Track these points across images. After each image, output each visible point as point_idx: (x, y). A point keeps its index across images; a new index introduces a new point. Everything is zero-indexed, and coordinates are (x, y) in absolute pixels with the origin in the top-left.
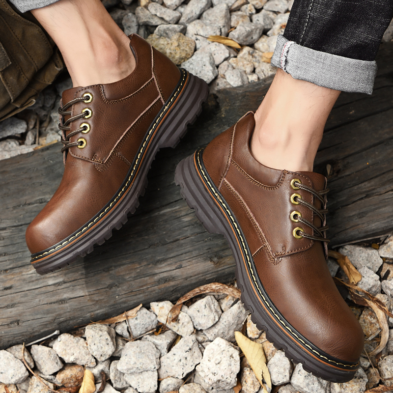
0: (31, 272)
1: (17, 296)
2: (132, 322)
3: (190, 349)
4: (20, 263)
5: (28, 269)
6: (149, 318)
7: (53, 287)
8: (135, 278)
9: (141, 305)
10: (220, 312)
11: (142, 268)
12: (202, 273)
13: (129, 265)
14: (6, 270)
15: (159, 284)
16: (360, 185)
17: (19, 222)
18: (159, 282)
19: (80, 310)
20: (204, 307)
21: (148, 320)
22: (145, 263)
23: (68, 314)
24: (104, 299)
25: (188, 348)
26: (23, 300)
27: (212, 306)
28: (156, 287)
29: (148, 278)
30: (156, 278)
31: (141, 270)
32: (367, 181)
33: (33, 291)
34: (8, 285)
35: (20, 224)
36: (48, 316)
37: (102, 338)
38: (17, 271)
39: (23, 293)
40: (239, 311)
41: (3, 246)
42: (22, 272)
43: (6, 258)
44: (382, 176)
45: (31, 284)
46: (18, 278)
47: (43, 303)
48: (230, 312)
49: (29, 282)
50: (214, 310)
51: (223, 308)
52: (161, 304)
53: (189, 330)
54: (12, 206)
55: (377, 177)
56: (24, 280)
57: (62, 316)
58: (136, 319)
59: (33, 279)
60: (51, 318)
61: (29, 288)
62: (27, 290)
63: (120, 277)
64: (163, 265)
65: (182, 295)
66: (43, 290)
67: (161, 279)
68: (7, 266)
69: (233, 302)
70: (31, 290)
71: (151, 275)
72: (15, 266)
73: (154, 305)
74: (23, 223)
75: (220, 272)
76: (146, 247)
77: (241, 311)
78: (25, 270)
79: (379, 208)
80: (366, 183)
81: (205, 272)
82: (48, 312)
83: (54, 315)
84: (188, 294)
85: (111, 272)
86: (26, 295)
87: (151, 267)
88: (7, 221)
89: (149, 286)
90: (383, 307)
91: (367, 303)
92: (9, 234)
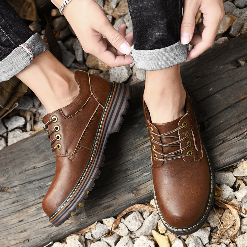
0: (32, 210)
1: (26, 225)
2: (93, 232)
3: (127, 244)
4: (26, 206)
5: (31, 209)
6: (103, 228)
7: (45, 218)
9: (97, 222)
12: (128, 201)
14: (19, 211)
16: (218, 135)
17: (23, 181)
19: (62, 230)
20: (132, 219)
21: (102, 229)
23: (55, 232)
24: (74, 222)
25: (125, 244)
26: (30, 227)
27: (137, 218)
32: (222, 132)
33: (35, 221)
34: (21, 219)
35: (24, 182)
36: (45, 235)
37: (75, 244)
38: (25, 210)
39: (29, 223)
40: (153, 219)
41: (16, 197)
42: (27, 211)
43: (18, 203)
44: (230, 129)
45: (33, 217)
46: (26, 215)
47: (41, 228)
48: (148, 220)
49: (32, 216)
50: (138, 220)
51: (144, 217)
52: (108, 219)
53: (126, 233)
54: (18, 173)
55: (227, 129)
56: (29, 215)
57: (52, 234)
58: (95, 230)
59: (34, 214)
60: (46, 236)
61: (33, 220)
62: (32, 221)
65: (120, 213)
66: (40, 220)
67: (105, 206)
68: (19, 208)
69: (149, 214)
70: (34, 221)
72: (23, 208)
73: (104, 221)
74: (25, 182)
75: (138, 199)
77: (154, 219)
78: (29, 210)
79: (230, 149)
80: (221, 134)
81: (130, 200)
82: (44, 233)
83: (47, 234)
84: (123, 212)
86: (31, 224)
88: (17, 181)
89: (99, 212)
90: (236, 208)
91: (226, 206)
92: (18, 189)
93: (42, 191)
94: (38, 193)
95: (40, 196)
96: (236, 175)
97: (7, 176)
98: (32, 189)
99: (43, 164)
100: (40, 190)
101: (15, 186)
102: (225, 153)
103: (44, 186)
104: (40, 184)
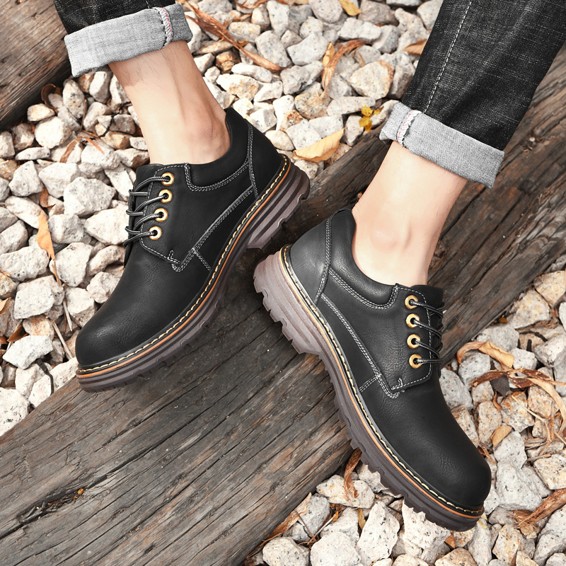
0: (167, 516)
1: (166, 553)
2: (307, 519)
3: (385, 519)
4: (148, 512)
5: (162, 514)
6: (322, 504)
7: (204, 521)
8: (296, 465)
9: (310, 494)
11: (298, 450)
13: (282, 453)
14: (134, 529)
15: (325, 460)
16: (473, 260)
17: (120, 461)
18: (323, 458)
19: (252, 533)
22: (299, 443)
23: (239, 545)
24: (273, 507)
25: (382, 518)
26: (176, 554)
28: (323, 465)
29: (310, 458)
30: (319, 454)
31: (298, 453)
32: (476, 252)
33: (183, 537)
34: (146, 546)
35: (122, 462)
36: (218, 559)
37: (290, 554)
38: (149, 522)
39: (172, 546)
42: (156, 521)
43: (127, 512)
44: (486, 243)
45: (176, 530)
46: (156, 531)
47: (203, 547)
49: (173, 529)
52: (329, 482)
53: (371, 498)
55: (481, 246)
56: (164, 529)
57: (234, 551)
58: (310, 513)
59: (176, 523)
60: (222, 560)
61: (176, 537)
62: (175, 541)
63: (278, 472)
64: (320, 436)
66: (195, 530)
67: (325, 453)
68: (132, 522)
70: (179, 538)
71: (311, 454)
72: (143, 518)
73: (322, 488)
74: (125, 460)
76: (290, 424)
78: (159, 517)
79: (506, 276)
80: (476, 255)
82: (215, 554)
83: (224, 554)
85: (264, 471)
86: (177, 548)
87: (308, 444)
88: (104, 466)
90: (548, 379)
91: (531, 382)
92: (115, 481)
93: (173, 467)
94: (166, 475)
95: (174, 477)
96: (517, 328)
97: (76, 461)
98: (147, 469)
99: (153, 410)
100: (167, 467)
101: (105, 478)
102: (502, 285)
103: (173, 455)
104: (165, 453)
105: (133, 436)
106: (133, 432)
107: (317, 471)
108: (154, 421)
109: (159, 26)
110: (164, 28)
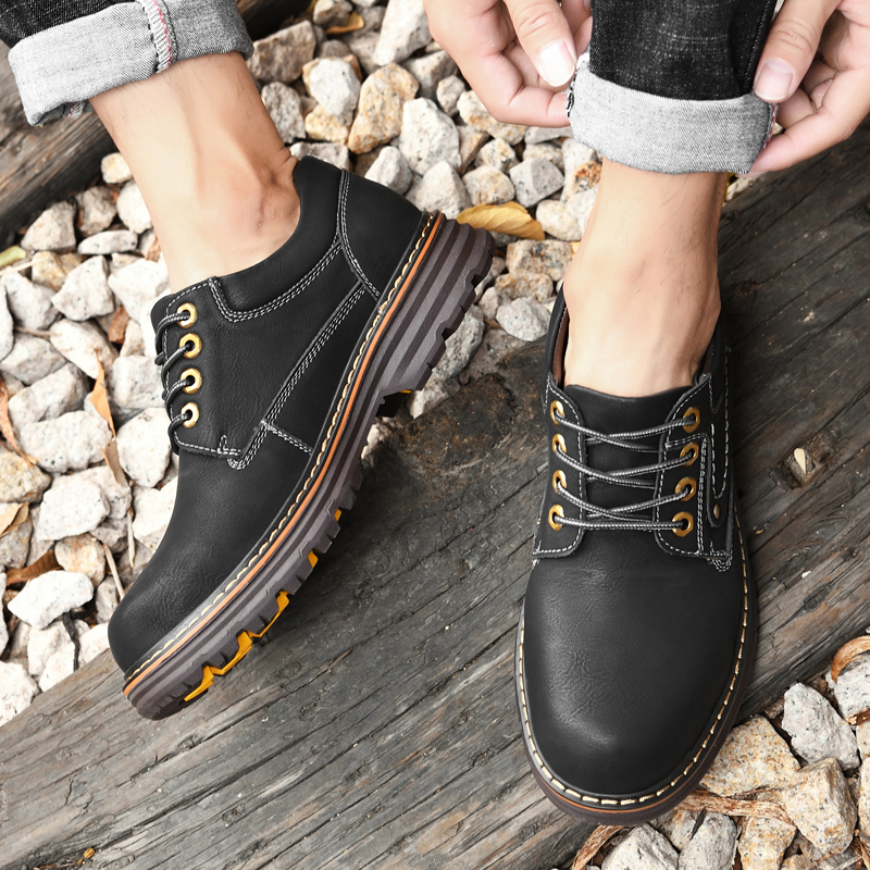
8: (467, 845)
10: (675, 855)
11: (473, 818)
13: (443, 821)
15: (523, 840)
18: (522, 836)
22: (477, 804)
28: (519, 849)
29: (494, 835)
30: (513, 829)
31: (472, 823)
63: (431, 854)
64: (519, 795)
71: (498, 828)
76: (466, 768)
85: (406, 850)
87: (494, 808)
105: (184, 766)
106: (185, 757)
107: (507, 859)
108: (223, 741)
109: (144, 34)
110: (152, 38)
